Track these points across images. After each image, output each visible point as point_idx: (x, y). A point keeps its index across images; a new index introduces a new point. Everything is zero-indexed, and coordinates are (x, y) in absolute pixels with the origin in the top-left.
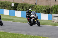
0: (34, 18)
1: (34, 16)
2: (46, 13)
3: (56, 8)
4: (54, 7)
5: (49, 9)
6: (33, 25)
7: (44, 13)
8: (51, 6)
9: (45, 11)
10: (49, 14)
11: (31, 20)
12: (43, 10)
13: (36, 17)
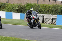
0: (34, 19)
1: (35, 17)
2: (18, 12)
3: (29, 6)
4: (27, 6)
5: (22, 8)
6: (34, 28)
7: (16, 12)
8: (24, 5)
9: (18, 10)
10: (21, 13)
11: (31, 22)
12: (15, 9)
13: (36, 18)
